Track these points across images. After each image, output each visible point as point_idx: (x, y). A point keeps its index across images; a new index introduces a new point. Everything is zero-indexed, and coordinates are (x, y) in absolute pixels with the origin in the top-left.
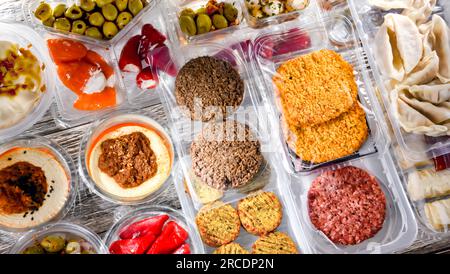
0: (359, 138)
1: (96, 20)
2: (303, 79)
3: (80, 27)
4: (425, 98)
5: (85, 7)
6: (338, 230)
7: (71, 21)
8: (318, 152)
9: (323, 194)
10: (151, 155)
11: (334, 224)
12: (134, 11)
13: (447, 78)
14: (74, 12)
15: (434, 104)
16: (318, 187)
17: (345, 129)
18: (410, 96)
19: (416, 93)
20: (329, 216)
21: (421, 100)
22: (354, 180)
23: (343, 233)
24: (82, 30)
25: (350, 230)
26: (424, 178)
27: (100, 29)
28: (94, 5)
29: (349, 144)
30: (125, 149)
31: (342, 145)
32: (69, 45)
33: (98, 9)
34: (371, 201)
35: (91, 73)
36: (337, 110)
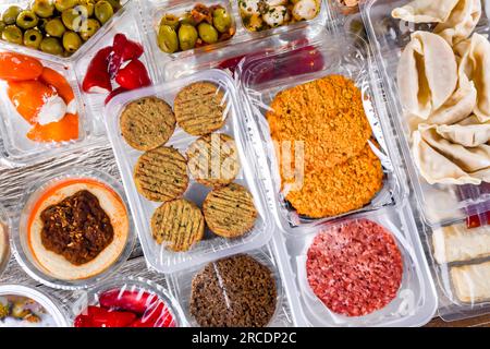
0: (371, 188)
1: (53, 29)
2: (303, 114)
3: (33, 38)
4: (457, 139)
5: (41, 12)
6: (341, 298)
7: (23, 30)
8: (319, 205)
9: (325, 253)
10: (103, 218)
11: (336, 292)
12: (102, 18)
13: (486, 114)
14: (27, 18)
15: (467, 148)
16: (320, 245)
17: (354, 176)
18: (438, 137)
19: (446, 133)
20: (332, 282)
21: (451, 142)
22: (365, 237)
23: (347, 302)
24: (35, 43)
25: (356, 299)
26: (452, 237)
27: (60, 40)
28: (52, 9)
29: (358, 197)
30: (70, 217)
31: (349, 197)
32: (19, 62)
33: (57, 14)
34: (384, 263)
35: (44, 100)
36: (344, 154)
